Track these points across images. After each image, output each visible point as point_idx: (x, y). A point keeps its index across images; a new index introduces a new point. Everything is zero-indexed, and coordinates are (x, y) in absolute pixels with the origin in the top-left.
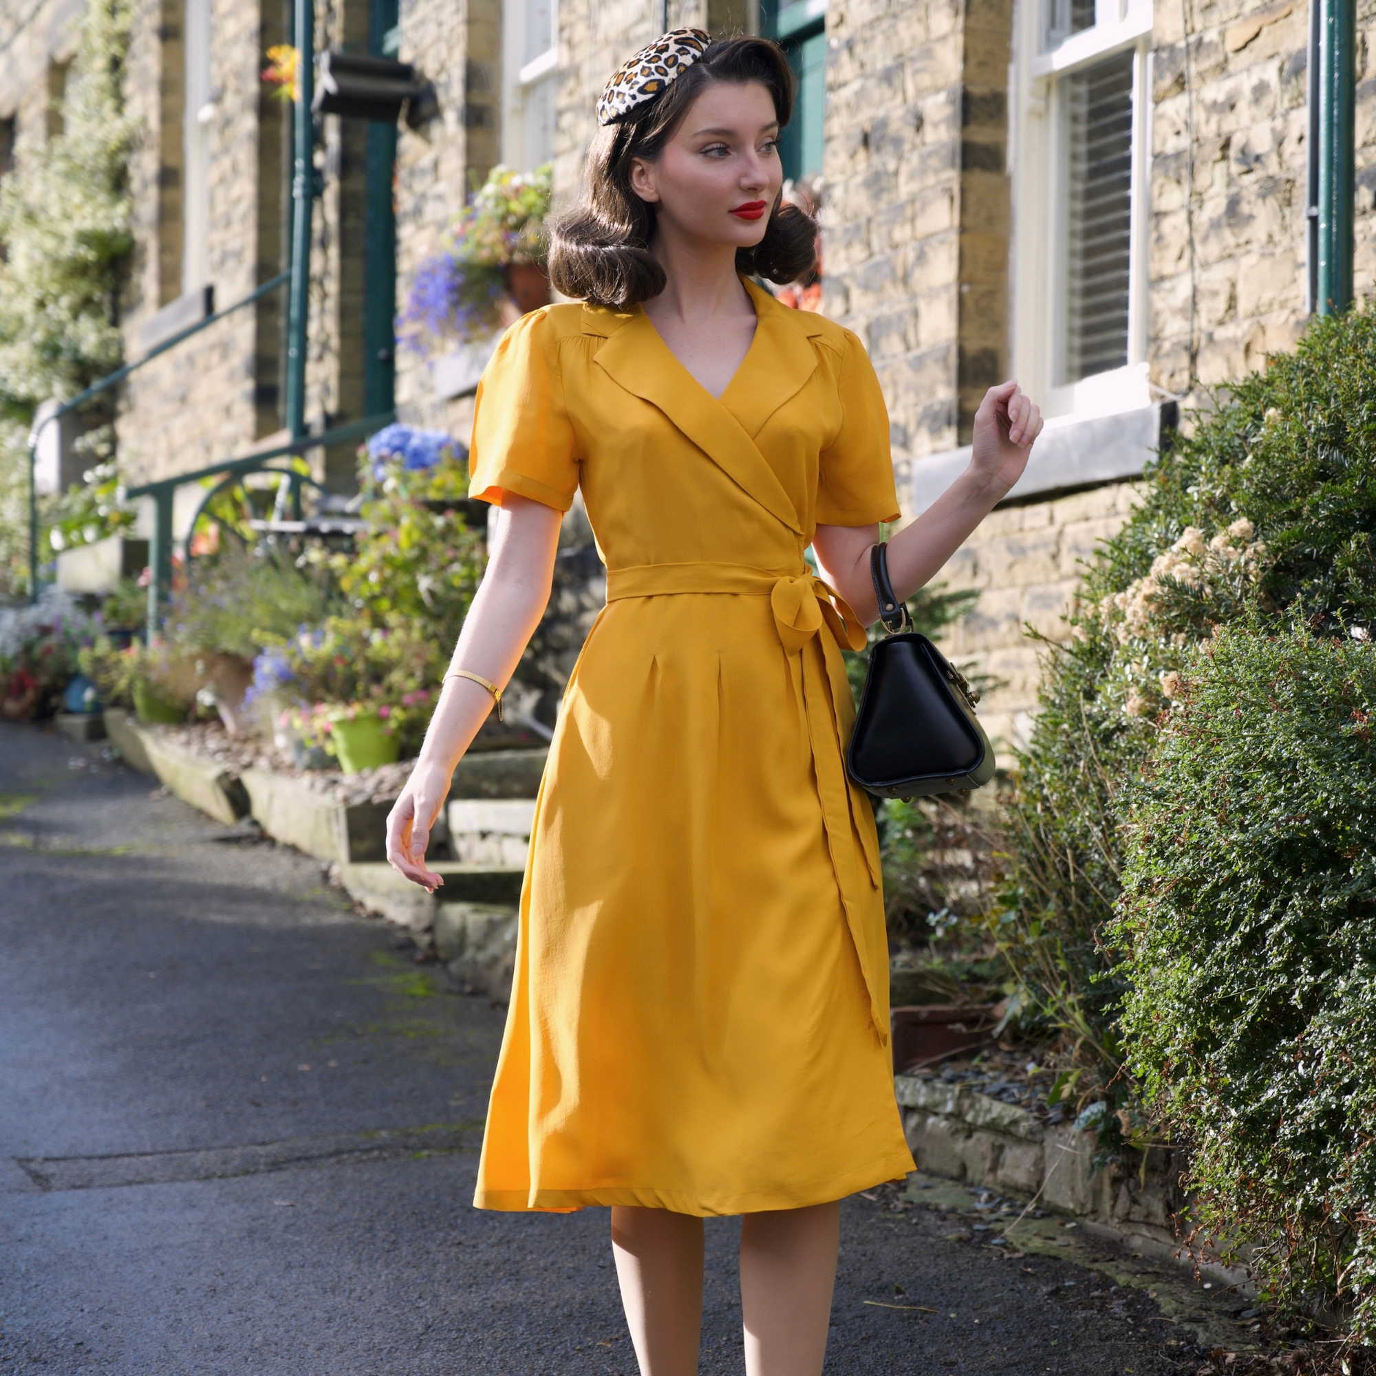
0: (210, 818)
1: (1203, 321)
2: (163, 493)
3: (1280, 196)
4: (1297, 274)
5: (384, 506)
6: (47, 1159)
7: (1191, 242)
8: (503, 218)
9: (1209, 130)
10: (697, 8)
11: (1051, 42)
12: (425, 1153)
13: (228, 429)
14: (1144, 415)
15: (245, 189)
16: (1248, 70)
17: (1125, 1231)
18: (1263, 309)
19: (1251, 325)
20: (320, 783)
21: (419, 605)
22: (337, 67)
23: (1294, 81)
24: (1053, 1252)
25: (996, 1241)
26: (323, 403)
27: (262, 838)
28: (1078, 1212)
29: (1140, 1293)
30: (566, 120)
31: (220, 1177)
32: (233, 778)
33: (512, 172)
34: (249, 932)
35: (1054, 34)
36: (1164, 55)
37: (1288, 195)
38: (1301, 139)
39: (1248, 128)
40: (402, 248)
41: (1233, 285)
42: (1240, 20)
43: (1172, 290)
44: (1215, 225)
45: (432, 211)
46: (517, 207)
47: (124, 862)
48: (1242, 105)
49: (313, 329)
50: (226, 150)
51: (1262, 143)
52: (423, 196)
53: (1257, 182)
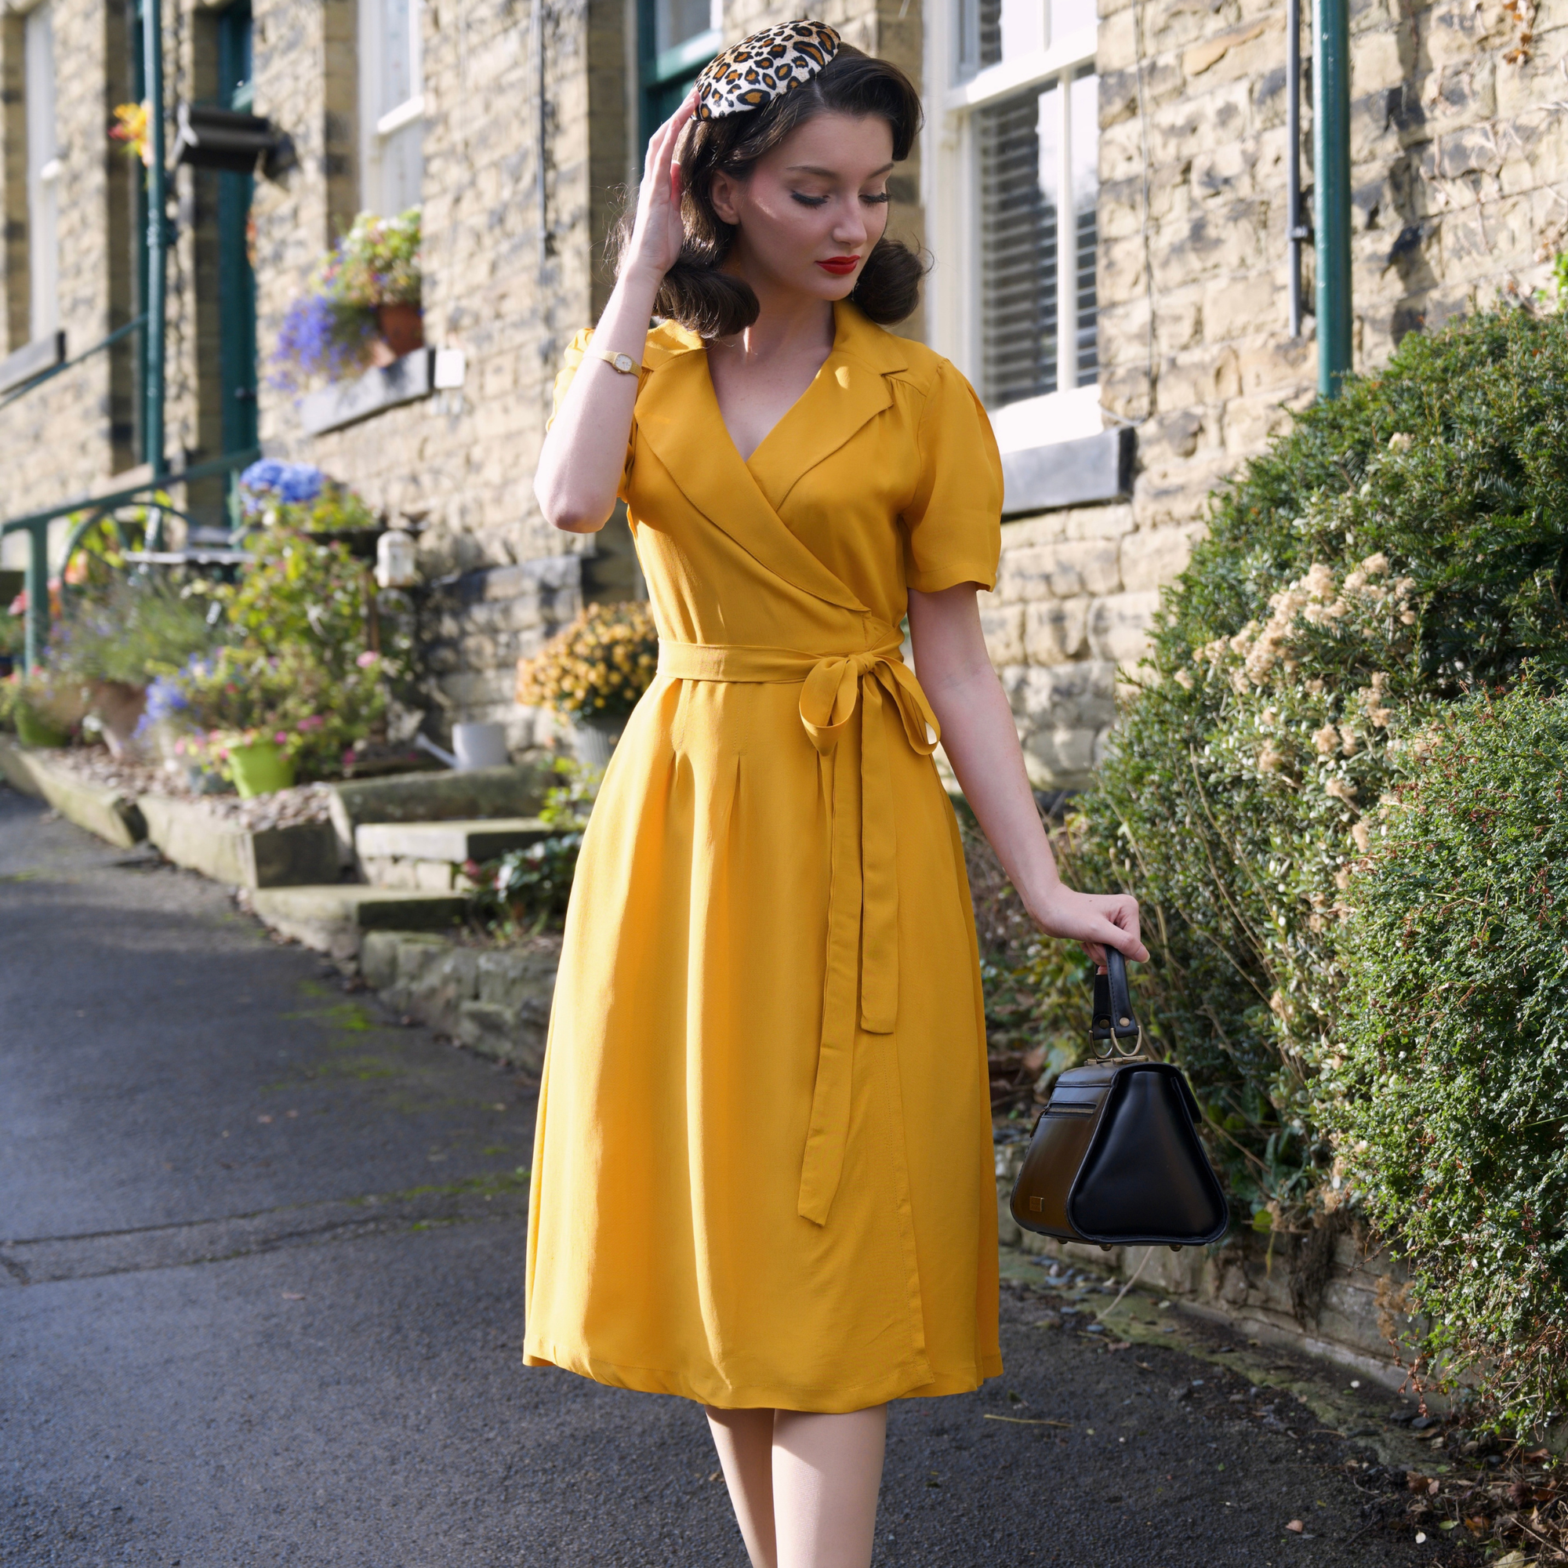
0: (105, 842)
1: (1164, 346)
2: (37, 526)
3: (1254, 218)
4: (1276, 297)
5: (267, 539)
6: (18, 1242)
7: (1148, 268)
8: (371, 261)
9: (1167, 153)
10: (576, 53)
11: (961, 76)
12: (424, 1223)
13: (84, 464)
14: (1099, 442)
15: (95, 240)
16: (1212, 93)
17: (1234, 1314)
18: (1234, 333)
19: (1222, 349)
20: (221, 809)
21: (308, 633)
22: (195, 121)
23: (1269, 102)
24: (1162, 1341)
25: (1092, 1328)
26: (182, 439)
27: (161, 862)
28: (1171, 1289)
29: (1285, 1395)
30: (435, 166)
31: (212, 1260)
32: (130, 804)
33: (378, 217)
34: (166, 960)
35: (966, 67)
36: (1112, 81)
37: (1263, 217)
38: (1277, 160)
39: (1213, 152)
40: (262, 291)
41: (1199, 310)
42: (1200, 42)
43: (1127, 315)
44: (1177, 250)
45: (292, 256)
46: (383, 251)
47: (30, 887)
48: (1205, 129)
49: (170, 370)
50: (74, 204)
51: (1230, 163)
52: (283, 243)
53: (1225, 205)
